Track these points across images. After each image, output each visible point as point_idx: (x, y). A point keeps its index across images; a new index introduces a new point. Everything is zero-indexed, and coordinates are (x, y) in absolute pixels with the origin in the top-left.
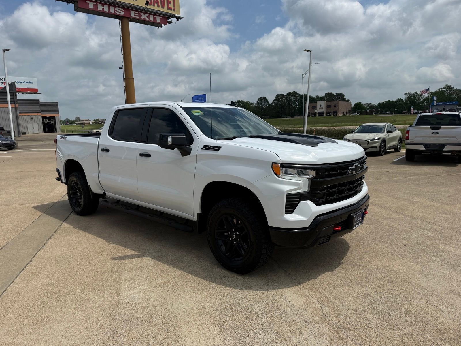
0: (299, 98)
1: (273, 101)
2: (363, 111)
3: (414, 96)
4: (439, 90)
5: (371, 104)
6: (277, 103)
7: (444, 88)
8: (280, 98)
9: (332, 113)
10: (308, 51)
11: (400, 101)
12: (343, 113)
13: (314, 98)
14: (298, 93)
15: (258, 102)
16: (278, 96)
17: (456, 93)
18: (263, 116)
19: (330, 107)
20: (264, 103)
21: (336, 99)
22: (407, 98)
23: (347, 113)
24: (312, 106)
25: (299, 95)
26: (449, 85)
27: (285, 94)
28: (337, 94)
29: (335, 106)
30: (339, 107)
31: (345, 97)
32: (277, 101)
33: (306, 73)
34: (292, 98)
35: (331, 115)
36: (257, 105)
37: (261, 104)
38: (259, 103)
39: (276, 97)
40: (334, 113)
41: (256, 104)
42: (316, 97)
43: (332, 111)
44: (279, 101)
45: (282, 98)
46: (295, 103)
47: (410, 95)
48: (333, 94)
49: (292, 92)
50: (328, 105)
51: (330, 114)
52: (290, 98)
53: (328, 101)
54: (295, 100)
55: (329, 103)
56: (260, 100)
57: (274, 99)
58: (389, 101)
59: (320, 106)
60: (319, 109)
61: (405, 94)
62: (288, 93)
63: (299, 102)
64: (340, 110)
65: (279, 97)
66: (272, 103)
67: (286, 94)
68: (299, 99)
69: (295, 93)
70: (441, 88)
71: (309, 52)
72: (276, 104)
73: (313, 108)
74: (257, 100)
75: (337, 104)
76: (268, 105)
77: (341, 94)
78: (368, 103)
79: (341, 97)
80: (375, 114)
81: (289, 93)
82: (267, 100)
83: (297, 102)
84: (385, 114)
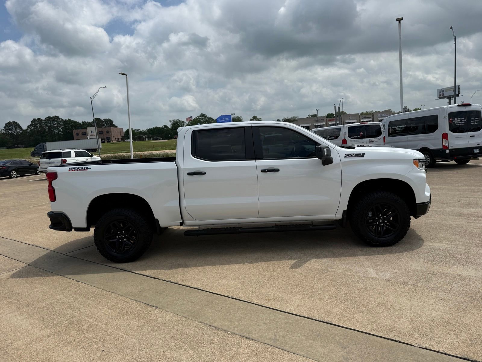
0: (62, 123)
1: (28, 126)
2: (136, 137)
3: (177, 123)
4: (196, 117)
5: (139, 130)
6: (34, 129)
7: (200, 116)
8: (38, 123)
9: (106, 140)
10: (124, 74)
11: (166, 128)
12: (116, 139)
13: (81, 123)
14: (60, 118)
15: (5, 127)
16: (34, 121)
17: (210, 121)
18: (17, 145)
19: (102, 133)
20: (16, 129)
21: (104, 125)
22: (172, 124)
23: (121, 139)
24: (81, 132)
25: (62, 120)
26: (204, 113)
27: (43, 119)
28: (105, 119)
29: (108, 132)
30: (112, 133)
31: (114, 123)
32: (33, 127)
33: (94, 96)
34: (53, 124)
35: (105, 142)
36: (4, 132)
37: (11, 131)
38: (7, 129)
39: (31, 122)
40: (107, 140)
41: (3, 130)
42: (83, 122)
43: (105, 138)
44: (37, 127)
45: (40, 124)
46: (59, 129)
47: (174, 122)
48: (101, 120)
49: (53, 117)
50: (99, 132)
51: (104, 140)
52: (50, 123)
53: (99, 127)
54: (58, 126)
55: (100, 129)
56: (9, 125)
57: (29, 125)
58: (156, 127)
59: (91, 132)
60: (91, 135)
61: (170, 121)
62: (47, 118)
63: (63, 128)
64: (114, 136)
65: (36, 122)
66: (27, 130)
67: (45, 119)
68: (62, 125)
69: (57, 118)
70: (198, 116)
71: (125, 76)
72: (32, 130)
73: (83, 135)
74: (4, 126)
75: (109, 130)
76: (21, 132)
77: (109, 120)
78: (137, 129)
79: (109, 123)
80: (149, 139)
81: (49, 118)
82: (18, 125)
83: (60, 128)
84: (158, 139)
